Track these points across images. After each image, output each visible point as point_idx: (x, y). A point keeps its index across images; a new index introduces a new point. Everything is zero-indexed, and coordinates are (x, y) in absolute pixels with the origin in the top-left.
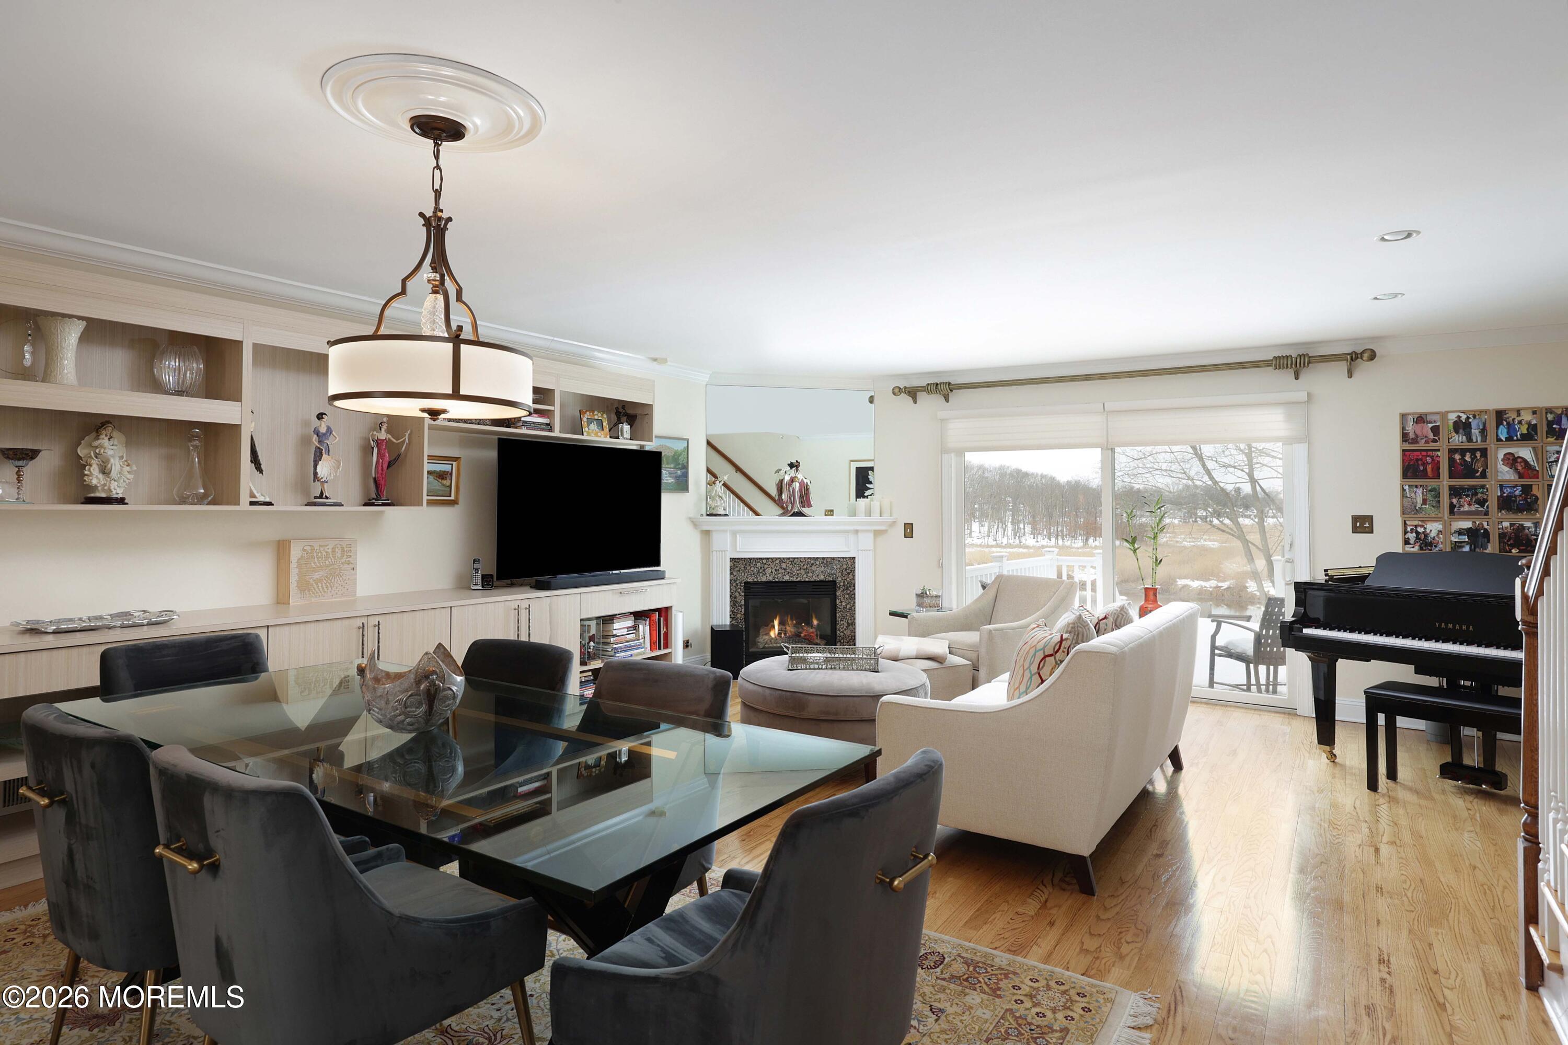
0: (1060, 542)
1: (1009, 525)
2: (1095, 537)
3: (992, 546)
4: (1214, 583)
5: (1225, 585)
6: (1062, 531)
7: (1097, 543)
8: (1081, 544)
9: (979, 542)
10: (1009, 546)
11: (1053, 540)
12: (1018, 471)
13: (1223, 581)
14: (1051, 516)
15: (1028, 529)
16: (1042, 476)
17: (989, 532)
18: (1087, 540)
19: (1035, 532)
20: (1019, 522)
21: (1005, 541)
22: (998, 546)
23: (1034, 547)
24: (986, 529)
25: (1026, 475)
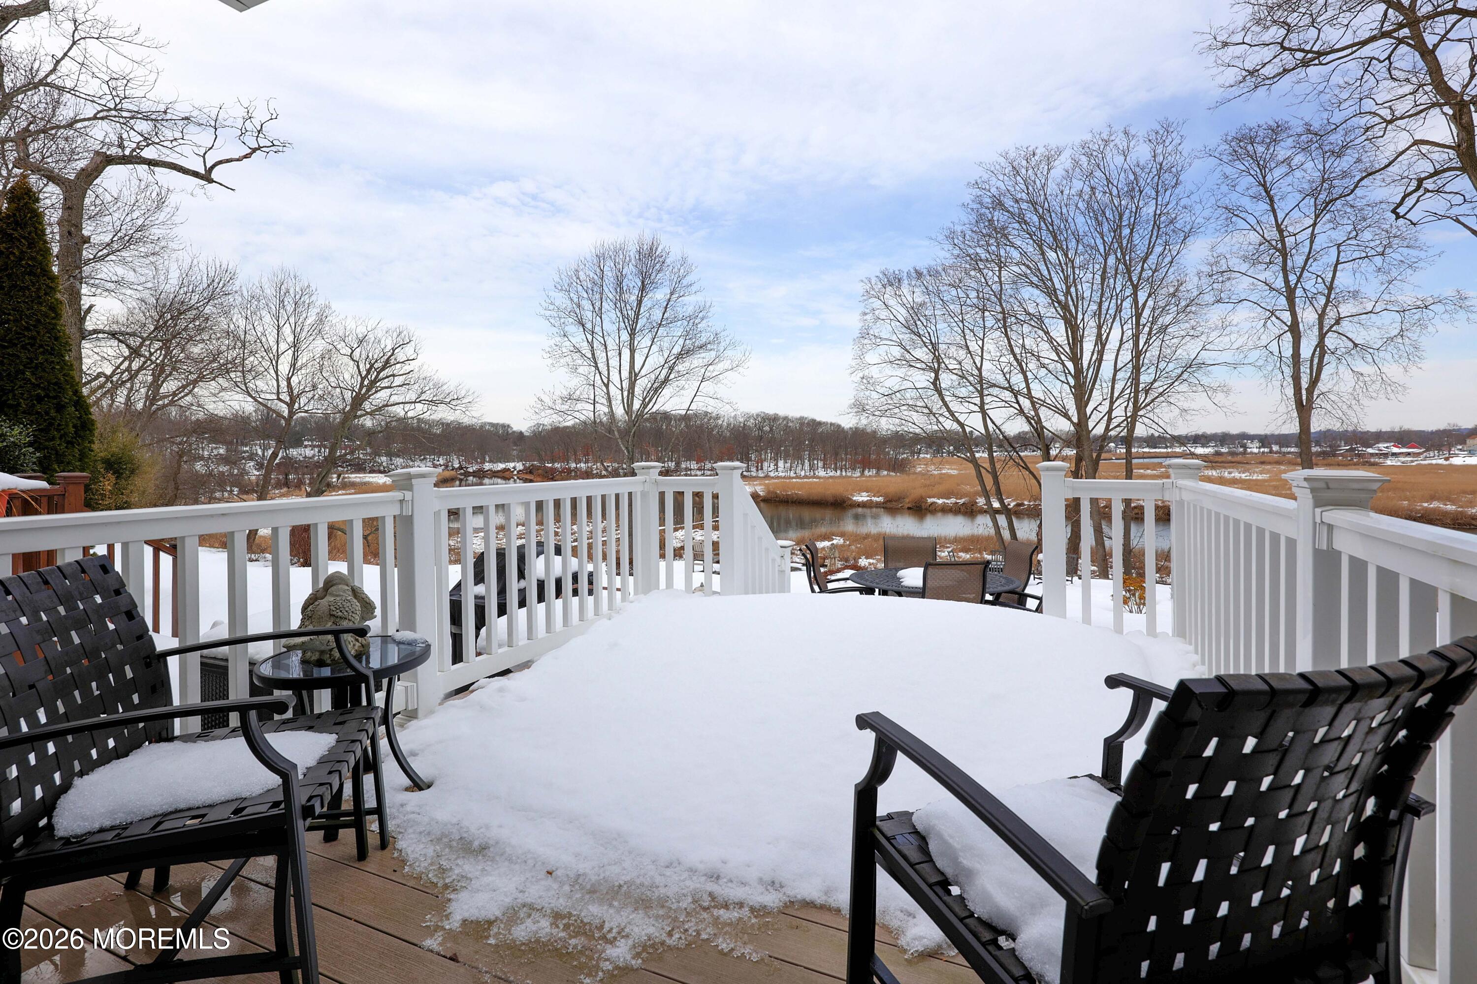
0: (844, 474)
1: (806, 461)
2: (869, 469)
3: (793, 478)
4: (953, 500)
5: (961, 501)
6: (845, 465)
7: (870, 473)
8: (859, 474)
9: (783, 474)
10: (806, 477)
11: (839, 472)
12: (814, 421)
13: (961, 499)
14: (836, 454)
15: (820, 464)
16: (831, 424)
17: (791, 467)
18: (863, 471)
19: (825, 467)
20: (814, 459)
21: (803, 473)
22: (797, 477)
23: (824, 478)
24: (788, 465)
25: (820, 424)
